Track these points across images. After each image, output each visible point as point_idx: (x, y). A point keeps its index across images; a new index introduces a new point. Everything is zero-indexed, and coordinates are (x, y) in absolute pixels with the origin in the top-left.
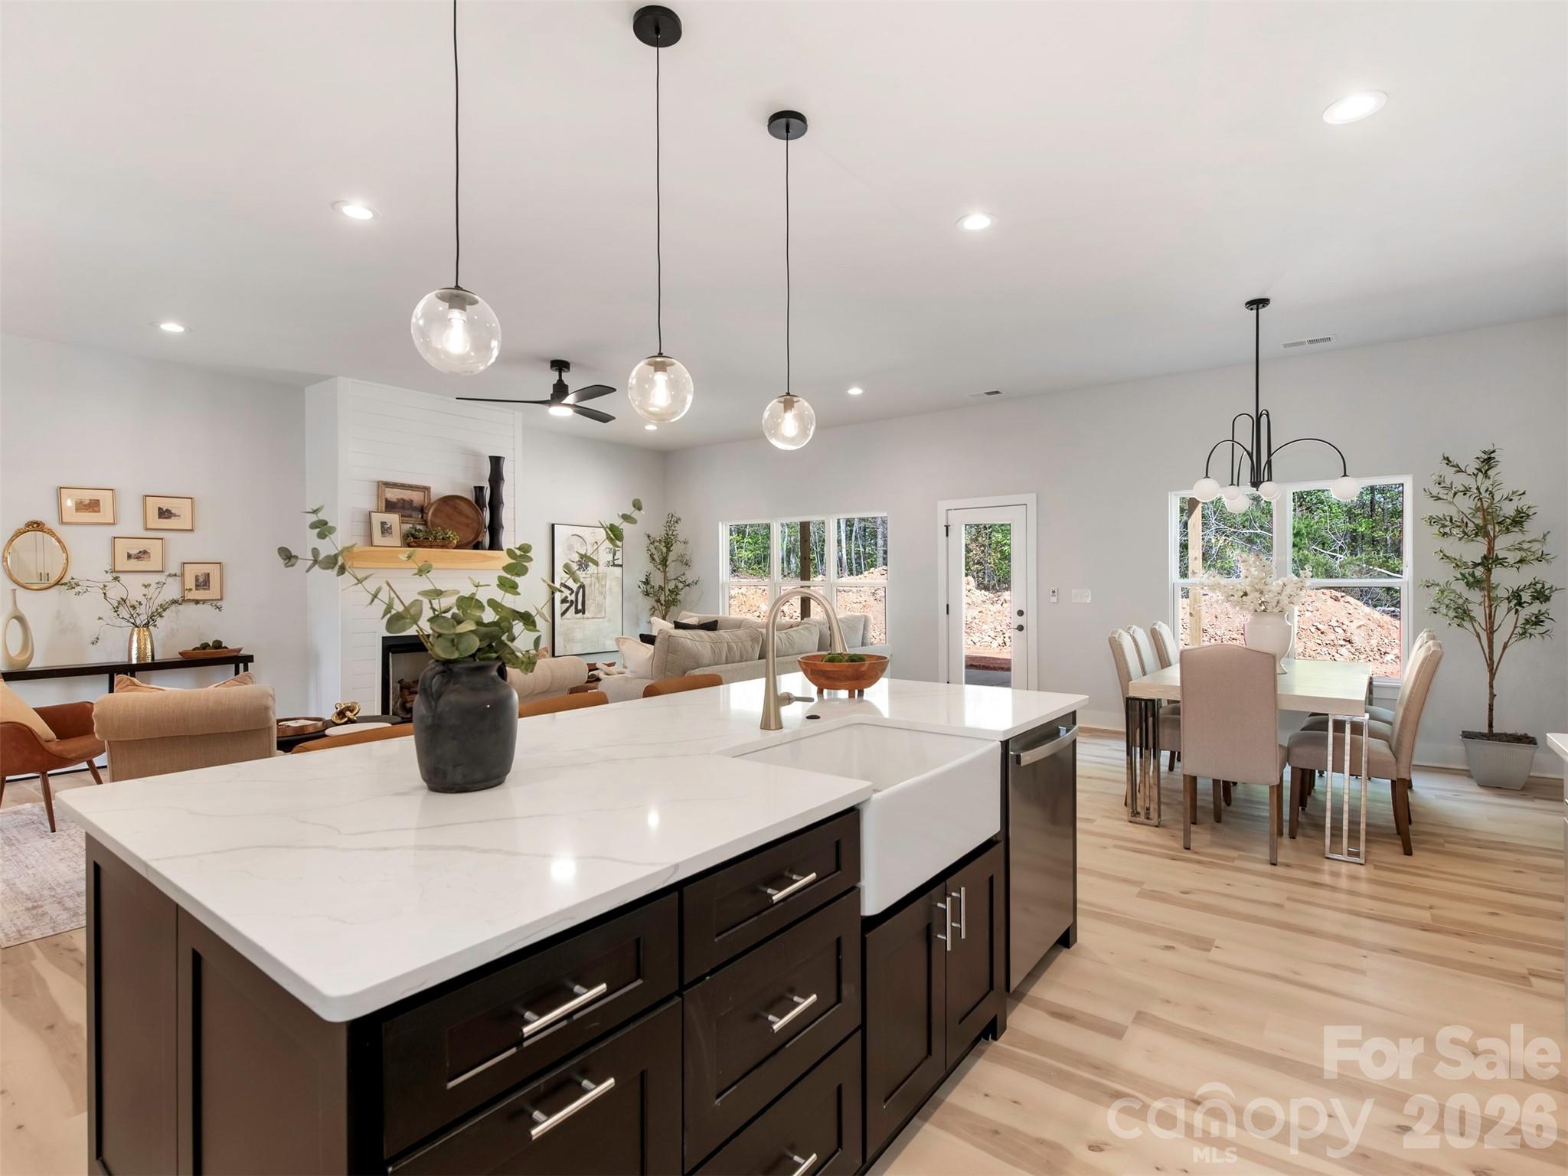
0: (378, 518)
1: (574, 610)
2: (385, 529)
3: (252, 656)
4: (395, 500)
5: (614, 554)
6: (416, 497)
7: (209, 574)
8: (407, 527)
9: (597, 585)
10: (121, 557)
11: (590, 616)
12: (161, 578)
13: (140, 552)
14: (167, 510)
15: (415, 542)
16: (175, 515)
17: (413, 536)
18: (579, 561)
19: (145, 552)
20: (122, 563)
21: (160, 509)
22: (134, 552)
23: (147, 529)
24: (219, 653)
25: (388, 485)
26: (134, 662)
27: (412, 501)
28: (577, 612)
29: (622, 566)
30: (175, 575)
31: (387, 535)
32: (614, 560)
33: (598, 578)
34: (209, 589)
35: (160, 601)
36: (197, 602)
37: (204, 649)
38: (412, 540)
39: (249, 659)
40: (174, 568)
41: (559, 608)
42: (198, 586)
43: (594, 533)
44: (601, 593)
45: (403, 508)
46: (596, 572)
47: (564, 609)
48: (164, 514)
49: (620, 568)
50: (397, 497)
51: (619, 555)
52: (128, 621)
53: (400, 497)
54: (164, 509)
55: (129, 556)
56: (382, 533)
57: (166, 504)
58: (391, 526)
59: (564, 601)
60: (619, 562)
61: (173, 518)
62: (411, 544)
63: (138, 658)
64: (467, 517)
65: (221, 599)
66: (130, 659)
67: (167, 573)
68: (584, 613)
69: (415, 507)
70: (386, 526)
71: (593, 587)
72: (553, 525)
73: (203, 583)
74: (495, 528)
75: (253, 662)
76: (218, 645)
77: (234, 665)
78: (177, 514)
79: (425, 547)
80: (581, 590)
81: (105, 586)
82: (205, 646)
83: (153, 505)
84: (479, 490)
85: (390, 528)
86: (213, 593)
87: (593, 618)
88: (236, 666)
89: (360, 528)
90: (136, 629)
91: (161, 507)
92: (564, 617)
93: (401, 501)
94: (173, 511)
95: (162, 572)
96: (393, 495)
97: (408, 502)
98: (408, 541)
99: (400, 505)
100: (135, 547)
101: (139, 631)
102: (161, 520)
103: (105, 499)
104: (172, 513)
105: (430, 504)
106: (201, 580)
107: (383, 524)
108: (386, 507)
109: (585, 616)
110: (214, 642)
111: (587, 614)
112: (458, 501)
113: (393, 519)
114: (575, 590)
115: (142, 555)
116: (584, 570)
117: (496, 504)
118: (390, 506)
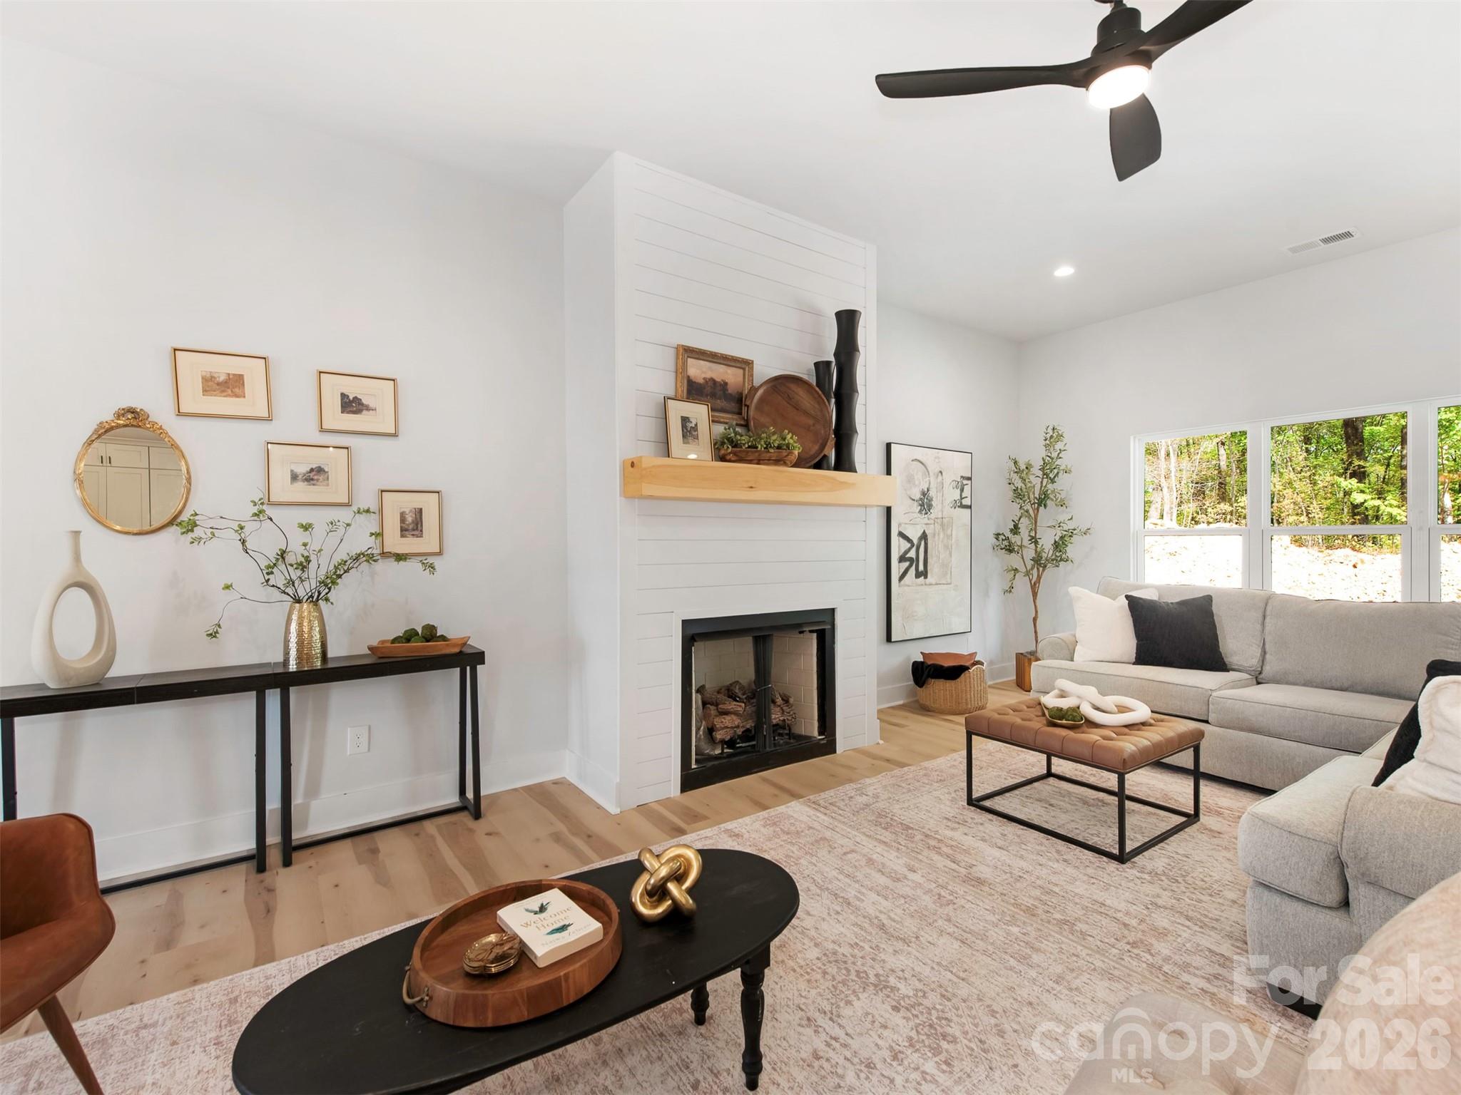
0: (679, 409)
1: (914, 572)
2: (689, 431)
3: (482, 654)
4: (701, 381)
5: (962, 490)
6: (730, 376)
7: (421, 509)
8: (719, 429)
9: (942, 535)
10: (280, 476)
11: (934, 582)
12: (344, 515)
13: (312, 470)
14: (355, 398)
15: (735, 454)
16: (368, 408)
17: (731, 441)
18: (921, 499)
19: (320, 470)
20: (283, 489)
21: (343, 396)
22: (302, 469)
23: (322, 430)
24: (436, 648)
25: (690, 352)
26: (293, 667)
27: (726, 384)
28: (918, 575)
29: (970, 507)
30: (368, 511)
31: (690, 439)
32: (962, 498)
33: (942, 525)
34: (421, 537)
35: (341, 555)
36: (400, 557)
37: (408, 640)
38: (727, 450)
39: (479, 657)
40: (366, 499)
41: (897, 568)
42: (404, 531)
43: (938, 458)
44: (947, 547)
45: (713, 395)
46: (940, 516)
47: (902, 571)
48: (351, 405)
49: (968, 511)
50: (704, 376)
51: (967, 492)
52: (284, 592)
53: (709, 375)
54: (351, 398)
55: (294, 477)
56: (684, 436)
57: (354, 388)
58: (696, 425)
59: (902, 559)
60: (966, 502)
61: (364, 412)
62: (728, 457)
63: (299, 658)
64: (806, 413)
65: (440, 553)
66: (286, 662)
67: (355, 508)
68: (926, 577)
69: (731, 395)
70: (690, 425)
71: (937, 537)
72: (888, 446)
73: (413, 525)
74: (844, 435)
75: (484, 663)
76: (430, 634)
77: (458, 670)
78: (372, 405)
79: (750, 462)
80: (923, 543)
81: (242, 528)
82: (410, 636)
83: (333, 389)
84: (822, 368)
85: (695, 428)
86: (427, 543)
87: (937, 584)
88: (461, 670)
89: (649, 428)
90: (297, 605)
91: (346, 392)
92: (902, 582)
93: (710, 384)
94: (364, 401)
95: (348, 505)
96: (699, 370)
97: (721, 385)
98: (722, 452)
99: (708, 390)
100: (305, 460)
101: (301, 611)
102: (346, 415)
103: (253, 373)
104: (363, 404)
105: (754, 390)
106: (409, 519)
107: (685, 420)
108: (689, 392)
109: (928, 581)
110: (423, 627)
111: (930, 579)
112: (793, 386)
113: (699, 412)
114: (915, 542)
115: (316, 474)
116: (926, 514)
117: (844, 395)
118: (694, 391)
